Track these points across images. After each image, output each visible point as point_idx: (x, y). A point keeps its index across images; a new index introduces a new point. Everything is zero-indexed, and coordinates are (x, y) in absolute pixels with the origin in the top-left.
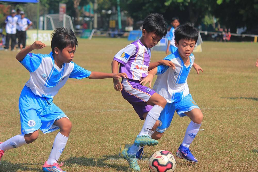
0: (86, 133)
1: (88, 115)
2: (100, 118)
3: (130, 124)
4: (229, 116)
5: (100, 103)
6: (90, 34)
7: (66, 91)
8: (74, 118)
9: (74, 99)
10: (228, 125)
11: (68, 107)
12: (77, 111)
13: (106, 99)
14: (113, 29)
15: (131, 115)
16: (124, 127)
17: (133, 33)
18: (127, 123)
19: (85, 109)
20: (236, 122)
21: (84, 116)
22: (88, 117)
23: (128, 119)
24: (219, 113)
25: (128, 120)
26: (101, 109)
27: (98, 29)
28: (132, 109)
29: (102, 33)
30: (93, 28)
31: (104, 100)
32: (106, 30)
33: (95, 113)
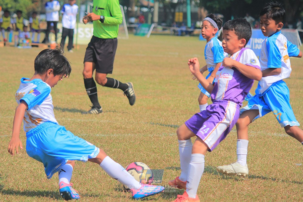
1: (143, 141)
2: (160, 144)
6: (149, 30)
7: (114, 107)
8: (124, 143)
9: (125, 118)
11: (117, 129)
12: (128, 134)
13: (169, 119)
14: (179, 25)
19: (139, 132)
21: (138, 142)
22: (143, 143)
26: (161, 133)
27: (159, 23)
29: (164, 29)
30: (152, 22)
32: (170, 26)
33: (153, 137)
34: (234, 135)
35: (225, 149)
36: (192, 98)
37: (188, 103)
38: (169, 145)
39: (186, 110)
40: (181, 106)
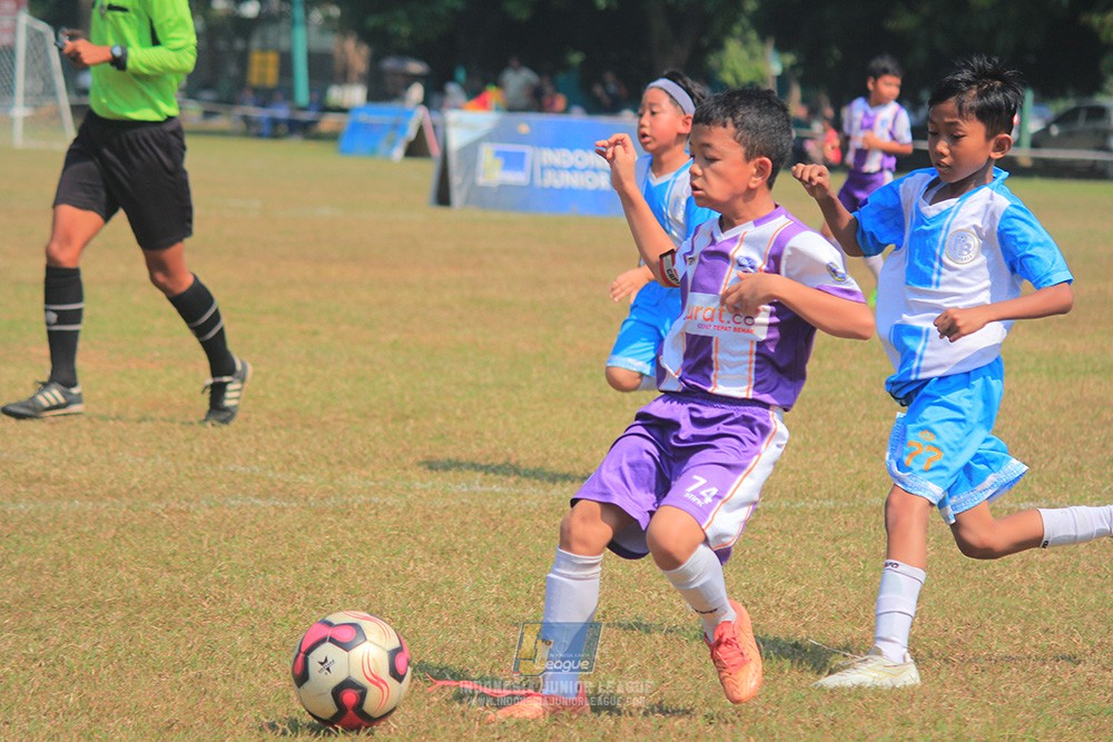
0: (118, 614)
1: (129, 525)
2: (191, 538)
3: (341, 572)
4: (835, 540)
5: (190, 464)
8: (58, 536)
10: (829, 585)
11: (30, 482)
12: (71, 501)
13: (225, 443)
14: (265, 97)
15: (345, 527)
16: (307, 588)
17: (363, 117)
18: (327, 569)
19: (113, 494)
20: (869, 575)
21: (108, 529)
22: (128, 536)
23: (333, 547)
24: (786, 524)
25: (330, 551)
26: (197, 496)
27: (191, 92)
28: (349, 496)
29: (208, 114)
31: (214, 450)
32: (230, 101)
33: (167, 513)
34: (465, 501)
35: (433, 554)
36: (311, 369)
37: (297, 386)
38: (226, 540)
39: (290, 411)
40: (273, 395)
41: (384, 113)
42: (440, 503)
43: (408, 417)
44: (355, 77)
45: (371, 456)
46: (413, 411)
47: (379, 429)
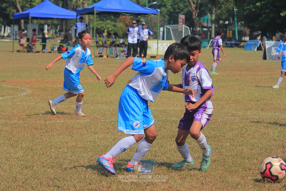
2: (218, 124)
3: (247, 131)
5: (217, 110)
6: (208, 44)
13: (224, 106)
15: (247, 122)
16: (240, 134)
17: (249, 43)
18: (244, 130)
23: (245, 126)
25: (244, 127)
26: (219, 116)
28: (248, 116)
30: (211, 38)
31: (222, 108)
35: (265, 127)
36: (240, 92)
37: (237, 95)
38: (225, 125)
39: (236, 100)
40: (233, 97)
41: (253, 42)
42: (266, 117)
43: (259, 101)
44: (247, 35)
45: (252, 108)
46: (260, 99)
47: (253, 103)
